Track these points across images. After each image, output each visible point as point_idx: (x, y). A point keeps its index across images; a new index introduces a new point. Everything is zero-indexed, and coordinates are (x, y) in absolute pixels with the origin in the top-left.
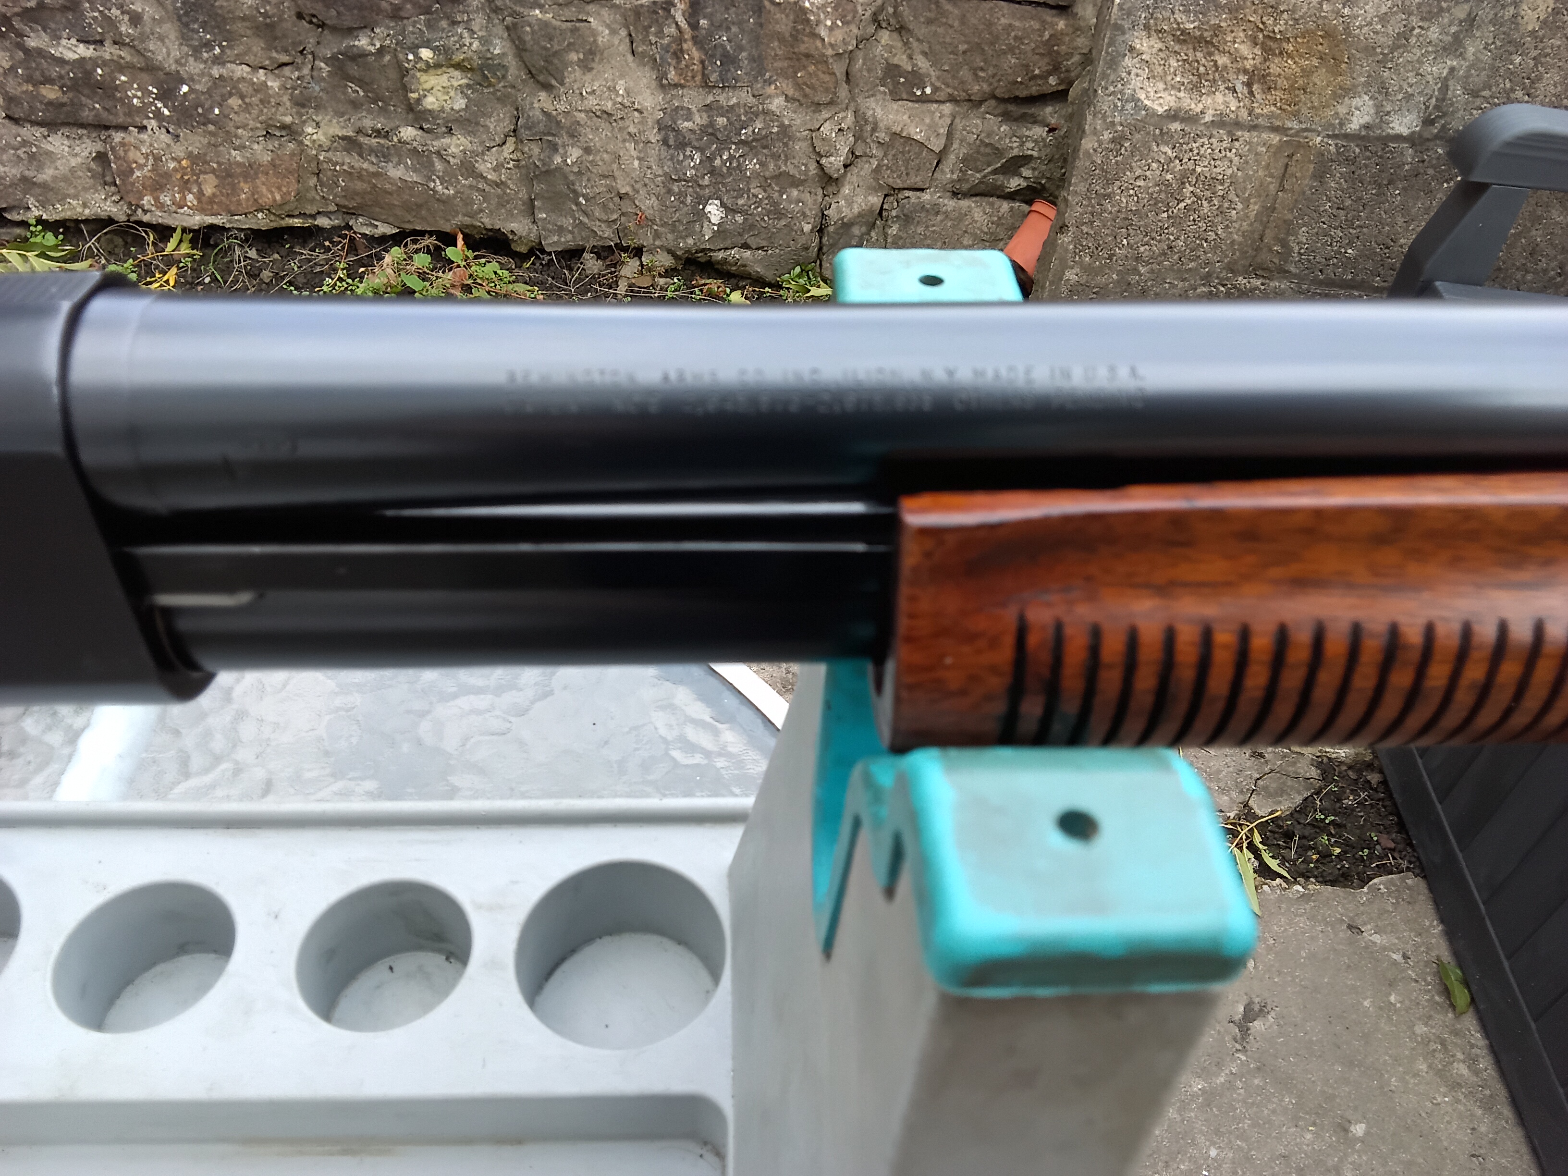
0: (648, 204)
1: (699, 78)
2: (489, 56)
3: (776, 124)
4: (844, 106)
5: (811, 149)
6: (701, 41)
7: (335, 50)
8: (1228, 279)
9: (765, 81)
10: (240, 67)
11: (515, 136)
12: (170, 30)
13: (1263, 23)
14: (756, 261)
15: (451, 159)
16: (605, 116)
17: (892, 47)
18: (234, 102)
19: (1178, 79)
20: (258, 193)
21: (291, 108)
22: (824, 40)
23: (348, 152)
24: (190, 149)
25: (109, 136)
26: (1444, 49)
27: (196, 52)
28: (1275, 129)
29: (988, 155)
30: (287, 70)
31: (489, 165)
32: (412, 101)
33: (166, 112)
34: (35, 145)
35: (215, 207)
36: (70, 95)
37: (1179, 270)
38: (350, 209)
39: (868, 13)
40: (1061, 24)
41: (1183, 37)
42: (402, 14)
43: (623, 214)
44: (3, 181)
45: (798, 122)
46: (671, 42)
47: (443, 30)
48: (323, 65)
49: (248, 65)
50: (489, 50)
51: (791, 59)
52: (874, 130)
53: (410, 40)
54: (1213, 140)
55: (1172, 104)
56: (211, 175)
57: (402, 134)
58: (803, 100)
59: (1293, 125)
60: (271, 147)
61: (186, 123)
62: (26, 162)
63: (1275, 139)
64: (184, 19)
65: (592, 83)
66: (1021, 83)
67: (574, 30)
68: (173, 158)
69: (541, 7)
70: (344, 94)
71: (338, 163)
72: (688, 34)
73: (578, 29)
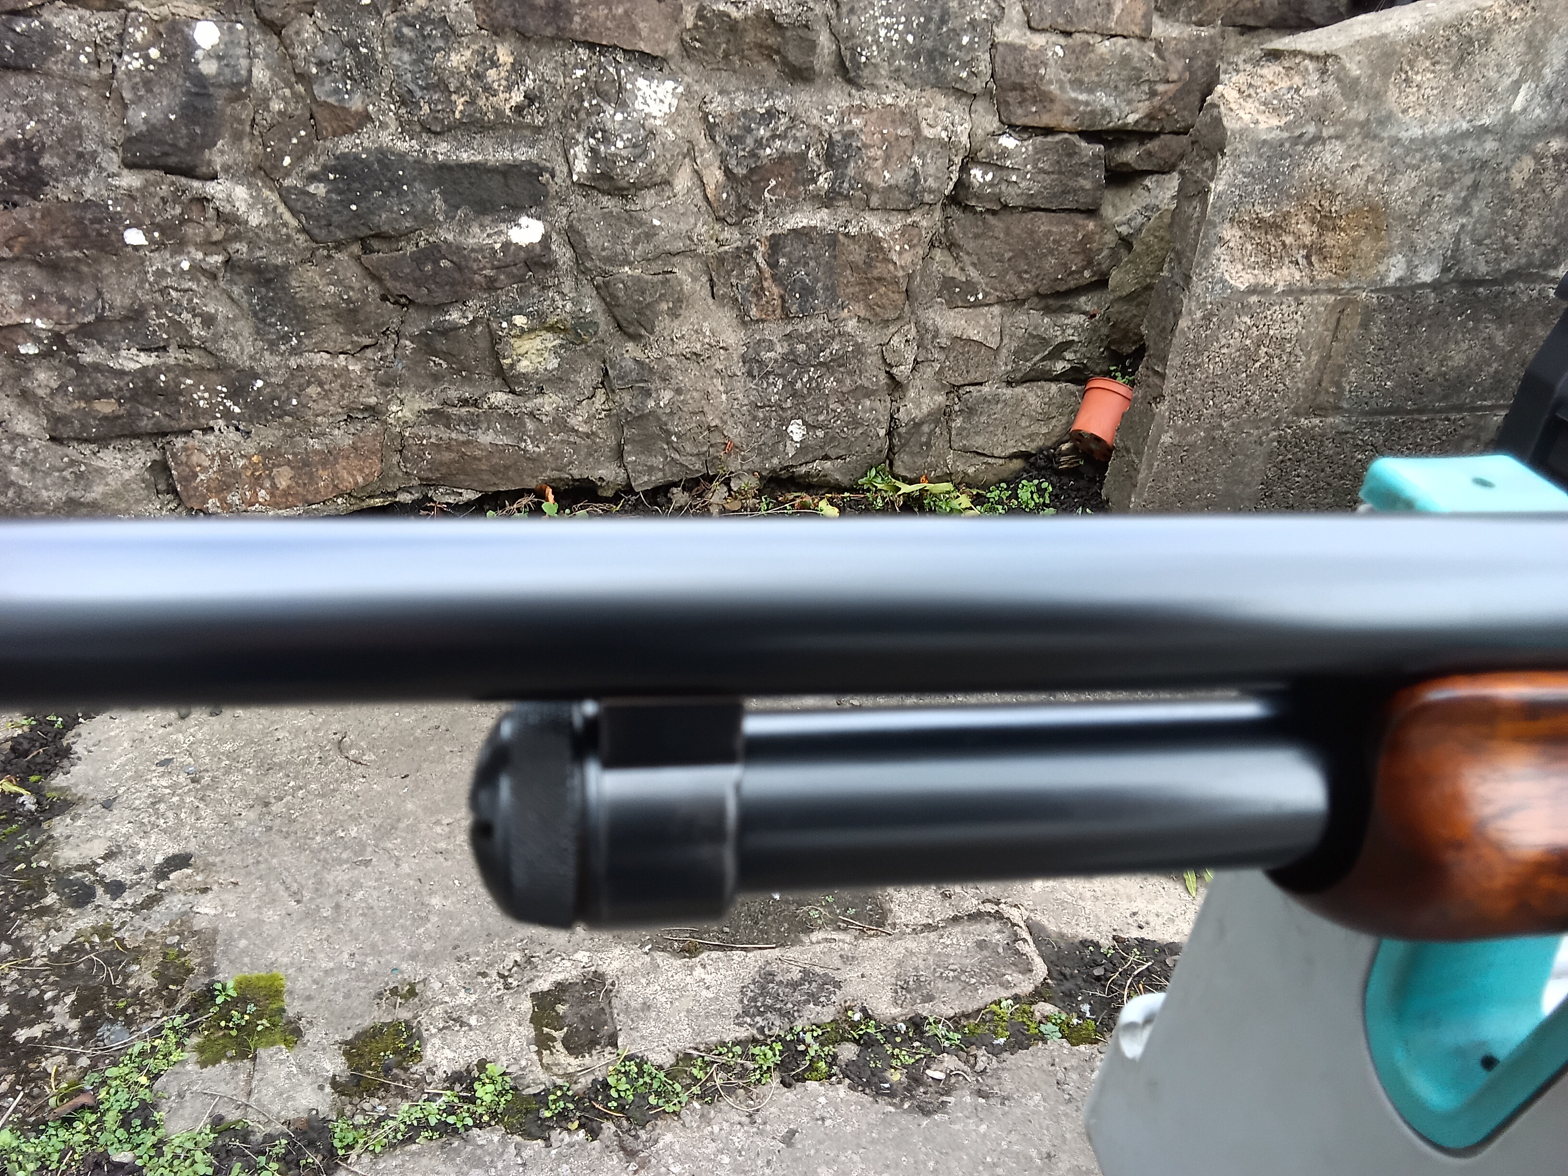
0: (735, 432)
1: (778, 311)
2: (582, 315)
3: (851, 343)
4: (908, 319)
5: (882, 362)
6: (780, 278)
7: (424, 327)
8: (1293, 422)
9: (839, 307)
10: (318, 355)
11: (605, 387)
12: (245, 327)
13: (1321, 206)
14: (838, 470)
15: (544, 418)
16: (694, 357)
17: (945, 262)
18: (313, 390)
19: (1253, 259)
20: (338, 478)
21: (376, 389)
22: (895, 263)
23: (435, 425)
24: (262, 443)
25: (169, 443)
26: (1457, 210)
27: (272, 346)
28: (1331, 291)
29: (1034, 345)
30: (369, 353)
31: (580, 419)
32: (505, 367)
33: (237, 410)
34: (85, 464)
35: (290, 499)
36: (128, 406)
37: (1254, 421)
38: (434, 480)
39: (930, 236)
40: (1091, 225)
41: (1260, 225)
42: (497, 285)
43: (711, 446)
44: (46, 506)
45: (869, 339)
46: (752, 282)
47: (536, 296)
48: (408, 343)
49: (327, 352)
50: (580, 310)
51: (863, 284)
52: (935, 337)
53: (505, 308)
54: (1283, 306)
55: (1252, 281)
56: (286, 467)
57: (492, 400)
58: (872, 320)
59: (1345, 285)
60: (353, 431)
61: (259, 418)
62: (71, 483)
63: (1331, 299)
64: (261, 315)
65: (681, 328)
66: (1061, 279)
67: (663, 282)
68: (242, 456)
69: (630, 264)
70: (425, 368)
71: (424, 437)
72: (768, 273)
73: (668, 280)
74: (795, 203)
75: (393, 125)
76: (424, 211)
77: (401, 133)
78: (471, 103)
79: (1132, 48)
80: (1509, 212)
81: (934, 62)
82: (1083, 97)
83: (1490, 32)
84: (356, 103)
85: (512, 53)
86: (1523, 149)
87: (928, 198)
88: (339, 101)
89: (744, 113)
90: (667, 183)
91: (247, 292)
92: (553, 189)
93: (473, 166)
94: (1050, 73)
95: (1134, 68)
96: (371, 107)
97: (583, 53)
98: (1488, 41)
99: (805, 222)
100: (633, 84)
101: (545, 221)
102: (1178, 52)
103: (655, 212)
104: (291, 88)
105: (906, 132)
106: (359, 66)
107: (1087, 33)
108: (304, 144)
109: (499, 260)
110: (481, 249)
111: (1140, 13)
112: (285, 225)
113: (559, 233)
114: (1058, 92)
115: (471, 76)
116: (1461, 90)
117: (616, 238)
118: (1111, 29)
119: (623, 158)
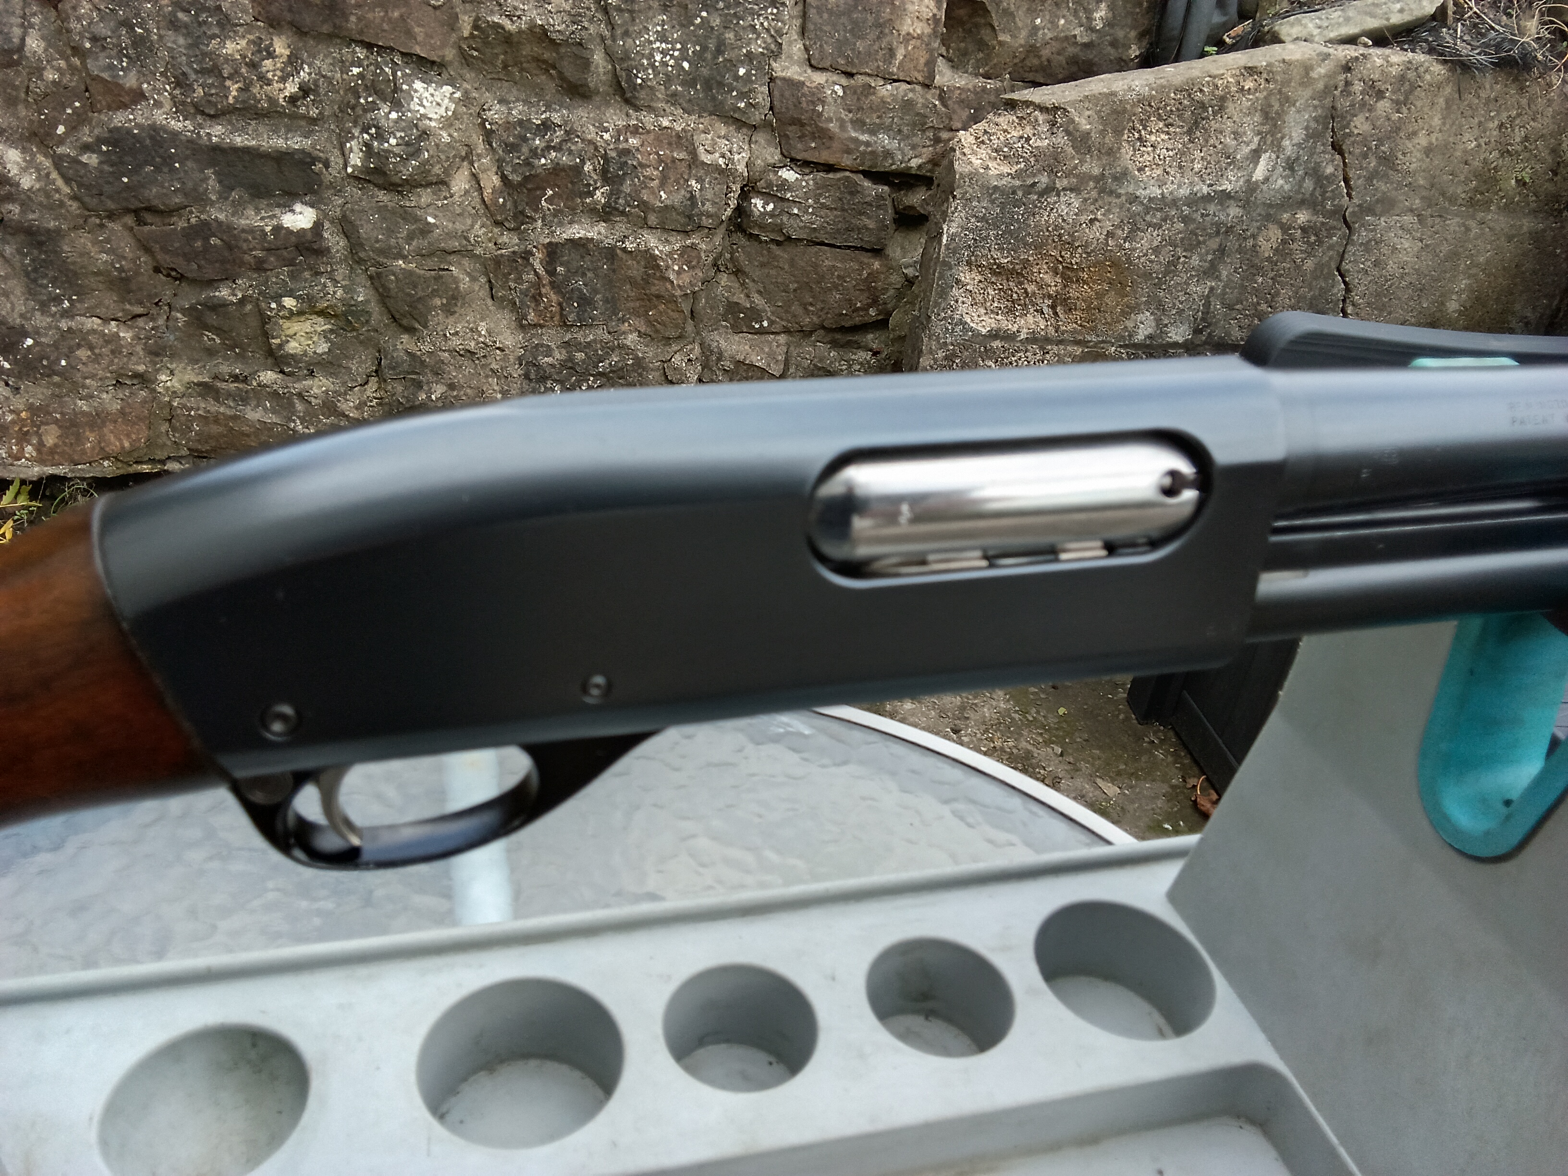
1: (556, 318)
2: (353, 303)
3: (631, 357)
4: (691, 339)
5: (663, 378)
6: (558, 286)
7: (194, 301)
9: (619, 320)
10: (90, 320)
11: (378, 376)
12: (16, 286)
13: (1062, 257)
15: (313, 400)
16: (468, 354)
17: (730, 287)
18: (83, 353)
19: (996, 305)
20: (105, 441)
21: (145, 357)
22: (673, 282)
23: (203, 398)
24: (31, 401)
26: (1205, 273)
27: (44, 307)
28: (1078, 343)
30: (140, 322)
31: (351, 405)
32: (273, 346)
33: (6, 365)
35: (57, 457)
38: (202, 452)
39: (710, 259)
40: (877, 265)
42: (266, 266)
45: (651, 354)
46: (530, 287)
47: (306, 280)
48: (179, 315)
49: (98, 317)
50: (352, 298)
51: (643, 300)
52: (719, 359)
53: (274, 289)
54: (1029, 353)
55: (993, 326)
56: (53, 426)
57: (261, 378)
58: (654, 336)
59: (1093, 338)
60: (121, 396)
61: (28, 375)
63: (1079, 350)
64: (33, 275)
65: (455, 326)
66: (846, 315)
67: (437, 279)
68: (11, 411)
69: (404, 258)
70: (199, 342)
71: (192, 409)
72: (546, 279)
73: (441, 277)
74: (573, 214)
75: (167, 105)
76: (195, 190)
77: (176, 113)
78: (245, 89)
79: (917, 95)
80: (1260, 280)
81: (711, 90)
82: (864, 137)
83: (1223, 99)
84: (130, 81)
85: (289, 47)
86: (1268, 218)
87: (706, 222)
88: (114, 77)
89: (521, 122)
90: (442, 183)
91: (19, 251)
92: (327, 178)
93: (246, 150)
94: (828, 111)
95: (918, 114)
96: (145, 86)
97: (361, 53)
98: (1222, 108)
99: (582, 234)
100: (410, 86)
101: (318, 209)
102: (962, 101)
103: (431, 210)
104: (67, 59)
105: (682, 156)
106: (135, 45)
107: (869, 75)
108: (78, 115)
109: (269, 242)
110: (251, 230)
111: (922, 61)
112: (58, 190)
113: (332, 222)
114: (837, 130)
115: (246, 64)
116: (1197, 153)
117: (391, 232)
118: (892, 74)
119: (396, 155)
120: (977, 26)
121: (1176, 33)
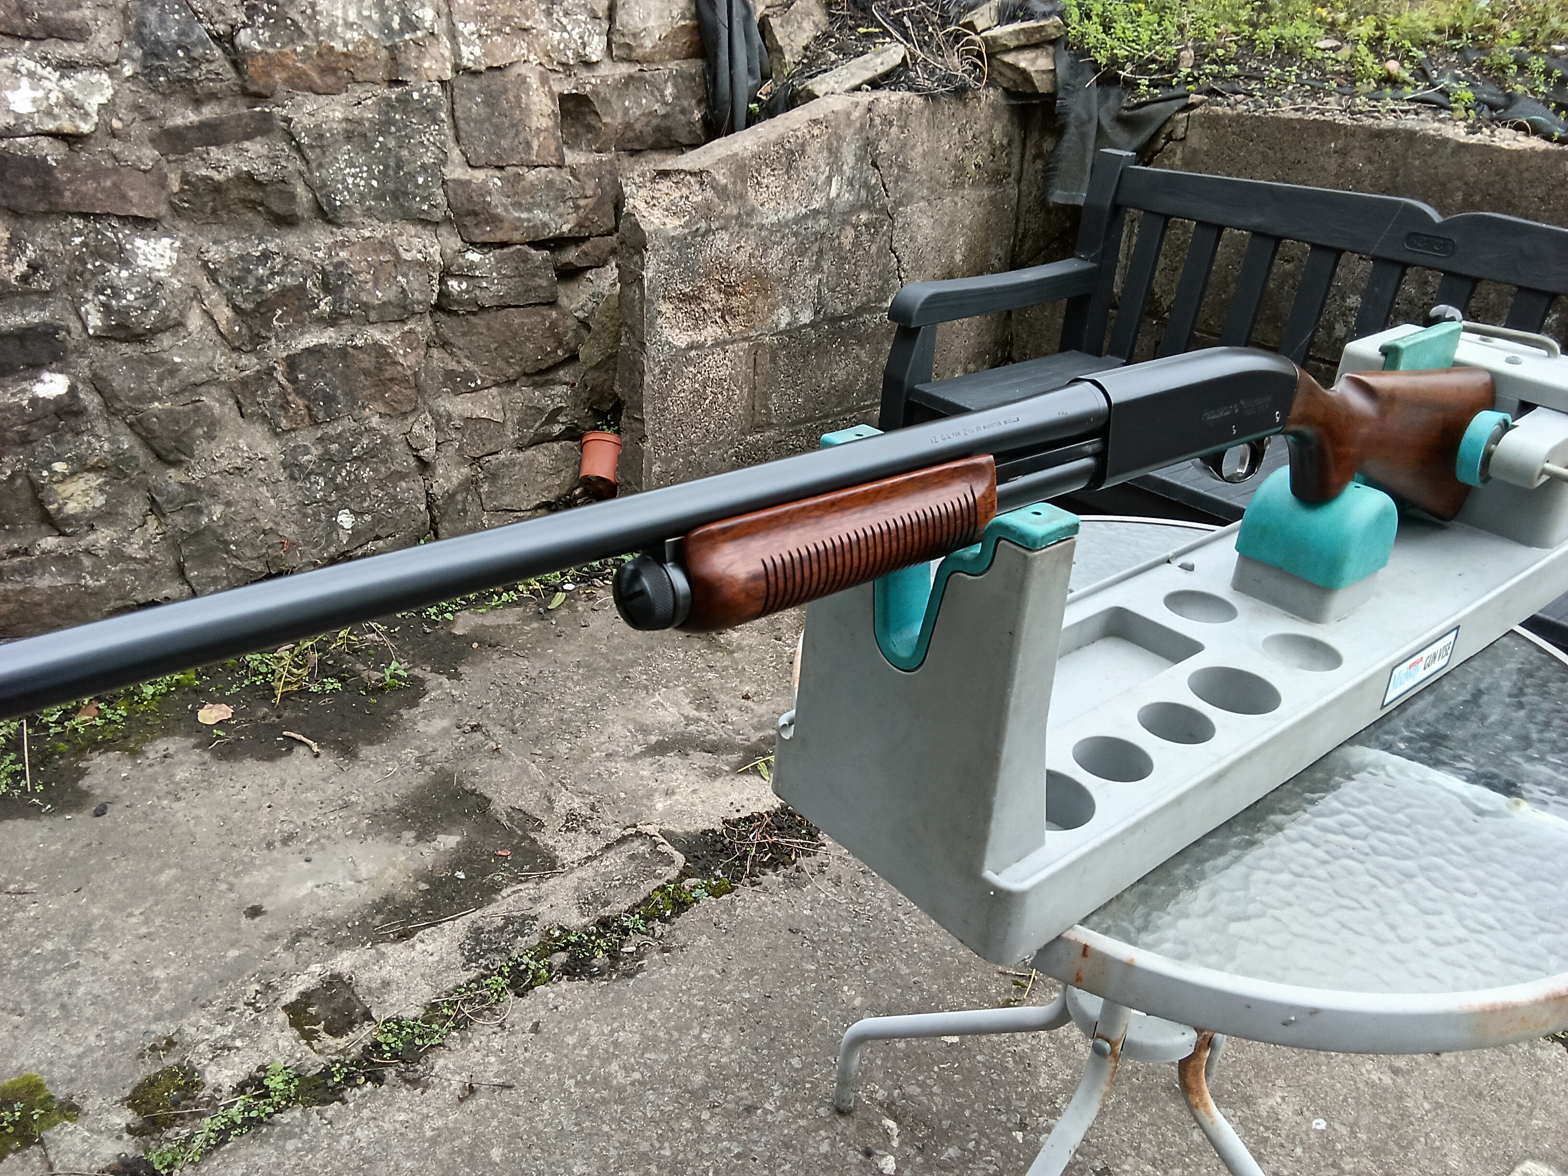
0: (290, 531)
1: (307, 420)
2: (120, 452)
3: (378, 437)
4: (423, 409)
5: (409, 448)
6: (302, 391)
8: (742, 440)
9: (360, 407)
11: (155, 513)
13: (723, 278)
15: (100, 553)
16: (237, 471)
17: (443, 358)
19: (685, 324)
22: (402, 365)
26: (814, 270)
28: (744, 339)
29: (532, 415)
31: (136, 546)
32: (51, 512)
37: (715, 443)
39: (425, 338)
40: (554, 314)
41: (685, 298)
42: (29, 438)
43: (269, 547)
45: (393, 430)
46: (276, 398)
47: (70, 442)
50: (118, 447)
51: (378, 386)
52: (449, 420)
53: (43, 458)
54: (715, 355)
55: (688, 340)
57: (42, 546)
58: (393, 414)
59: (753, 333)
63: (746, 345)
65: (219, 448)
66: (541, 359)
67: (194, 411)
69: (159, 399)
72: (290, 388)
73: (198, 408)
74: (302, 326)
79: (553, 174)
80: (847, 267)
81: (398, 200)
82: (524, 215)
83: (803, 145)
85: (8, 230)
86: (844, 222)
87: (418, 308)
89: (241, 257)
90: (180, 324)
92: (71, 344)
94: (494, 199)
95: (558, 190)
97: (79, 223)
98: (803, 151)
99: (315, 342)
100: (132, 244)
101: (68, 373)
102: (588, 174)
103: (174, 351)
105: (388, 257)
107: (516, 165)
109: (29, 415)
110: (8, 408)
111: (553, 148)
113: (84, 383)
114: (504, 214)
116: (795, 187)
117: (141, 379)
118: (533, 161)
119: (136, 309)
120: (583, 114)
121: (727, 97)
